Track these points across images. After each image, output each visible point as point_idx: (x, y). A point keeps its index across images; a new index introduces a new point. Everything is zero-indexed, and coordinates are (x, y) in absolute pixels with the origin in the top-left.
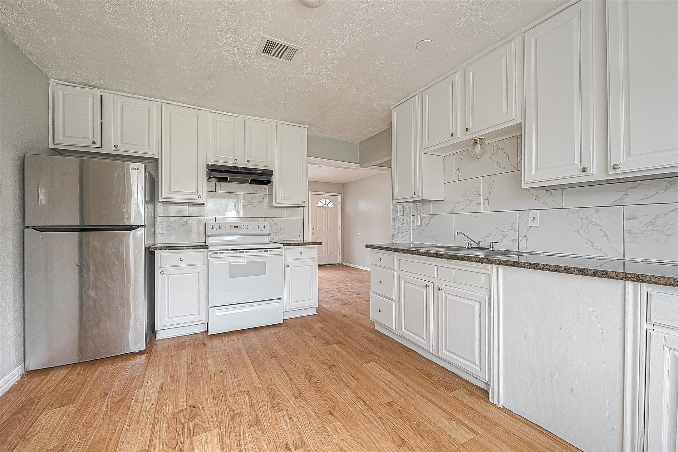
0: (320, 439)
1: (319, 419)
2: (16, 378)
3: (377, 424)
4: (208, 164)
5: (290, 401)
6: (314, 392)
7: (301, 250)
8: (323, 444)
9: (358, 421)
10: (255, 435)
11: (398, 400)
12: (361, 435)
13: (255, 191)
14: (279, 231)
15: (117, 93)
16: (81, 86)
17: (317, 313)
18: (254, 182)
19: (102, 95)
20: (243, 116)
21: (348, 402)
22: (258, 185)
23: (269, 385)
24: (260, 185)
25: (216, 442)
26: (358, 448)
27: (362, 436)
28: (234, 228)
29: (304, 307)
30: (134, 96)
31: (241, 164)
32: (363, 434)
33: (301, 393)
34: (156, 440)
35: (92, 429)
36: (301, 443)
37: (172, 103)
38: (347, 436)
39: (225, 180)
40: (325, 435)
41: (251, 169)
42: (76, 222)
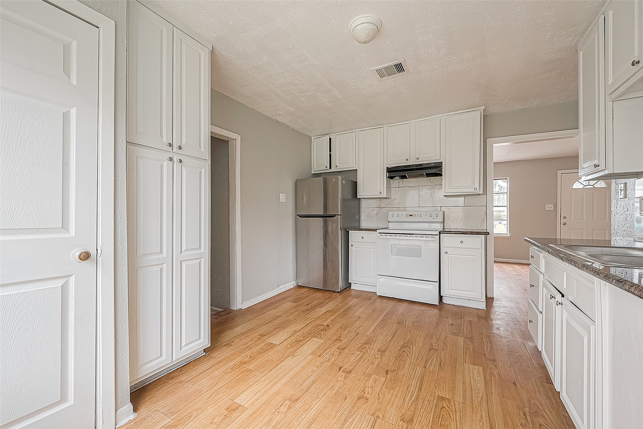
0: (360, 378)
1: (375, 369)
2: (292, 287)
3: (408, 399)
4: (388, 167)
5: (373, 351)
6: (395, 355)
7: (462, 239)
8: (358, 381)
9: (397, 388)
10: (335, 353)
11: (456, 402)
12: (387, 394)
13: (432, 183)
14: (457, 219)
15: (337, 134)
16: (322, 136)
17: (486, 309)
18: (428, 175)
19: (331, 138)
20: (413, 121)
21: (408, 375)
22: (435, 177)
23: (374, 336)
24: (437, 177)
25: (318, 345)
26: (374, 397)
27: (386, 396)
28: (410, 216)
29: (468, 297)
30: (345, 132)
31: (413, 162)
32: (390, 395)
33: (385, 351)
34: (302, 330)
35: (292, 315)
36: (349, 371)
37: (365, 129)
38: (377, 389)
39: (404, 177)
40: (366, 378)
41: (421, 165)
42: (321, 213)
